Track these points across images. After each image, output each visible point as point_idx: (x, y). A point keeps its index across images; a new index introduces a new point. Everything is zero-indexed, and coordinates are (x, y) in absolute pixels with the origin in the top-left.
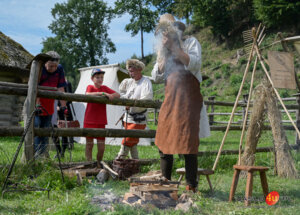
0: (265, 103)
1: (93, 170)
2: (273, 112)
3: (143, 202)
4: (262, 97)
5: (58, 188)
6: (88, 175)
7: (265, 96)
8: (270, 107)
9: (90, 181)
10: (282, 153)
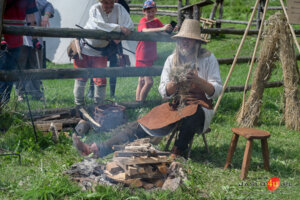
0: (277, 40)
1: (71, 120)
2: (285, 52)
3: (127, 176)
4: (275, 33)
5: (30, 149)
6: (65, 126)
7: (279, 31)
8: (284, 46)
9: (67, 134)
10: (292, 100)
